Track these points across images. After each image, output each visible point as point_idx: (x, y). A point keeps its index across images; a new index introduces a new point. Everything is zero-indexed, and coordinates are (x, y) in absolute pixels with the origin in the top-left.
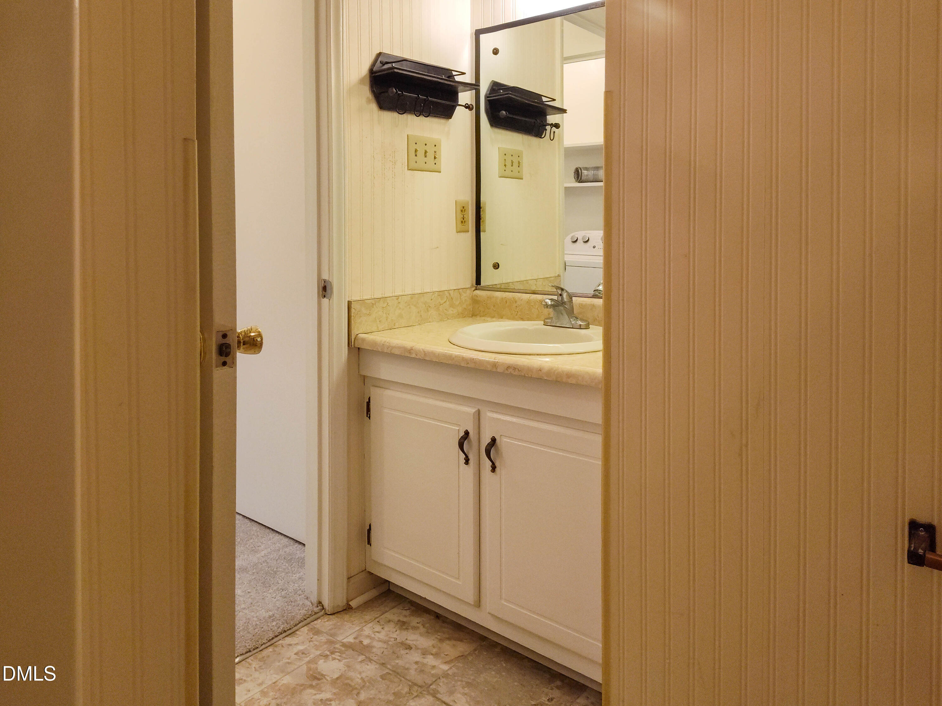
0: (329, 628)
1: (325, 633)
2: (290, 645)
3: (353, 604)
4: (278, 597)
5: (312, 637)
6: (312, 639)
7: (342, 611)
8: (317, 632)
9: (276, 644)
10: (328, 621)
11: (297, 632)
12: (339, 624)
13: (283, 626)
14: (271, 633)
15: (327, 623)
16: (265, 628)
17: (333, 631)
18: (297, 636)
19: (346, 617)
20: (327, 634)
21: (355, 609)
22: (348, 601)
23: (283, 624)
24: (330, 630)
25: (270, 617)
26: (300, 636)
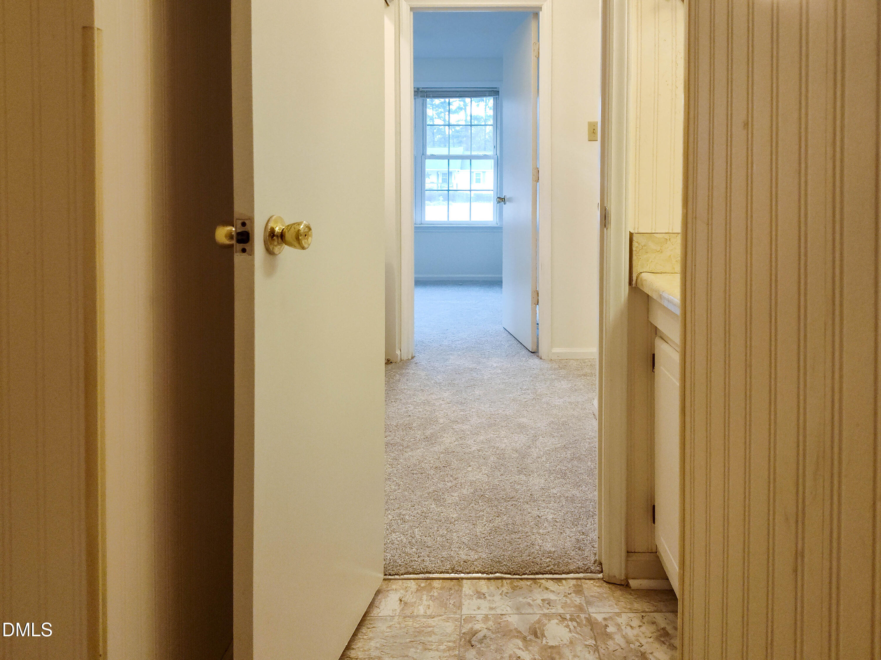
0: (593, 594)
1: (585, 596)
2: (547, 589)
3: (633, 583)
4: (573, 539)
5: (570, 594)
6: (568, 595)
7: (618, 585)
8: (579, 590)
9: (538, 581)
10: (598, 586)
11: (564, 581)
12: (605, 596)
13: (552, 566)
14: (538, 567)
15: (596, 588)
16: (538, 560)
17: (591, 599)
18: (560, 584)
19: (618, 593)
20: (585, 599)
21: (633, 590)
22: (627, 579)
23: (554, 565)
24: (592, 596)
25: (550, 552)
26: (563, 585)
